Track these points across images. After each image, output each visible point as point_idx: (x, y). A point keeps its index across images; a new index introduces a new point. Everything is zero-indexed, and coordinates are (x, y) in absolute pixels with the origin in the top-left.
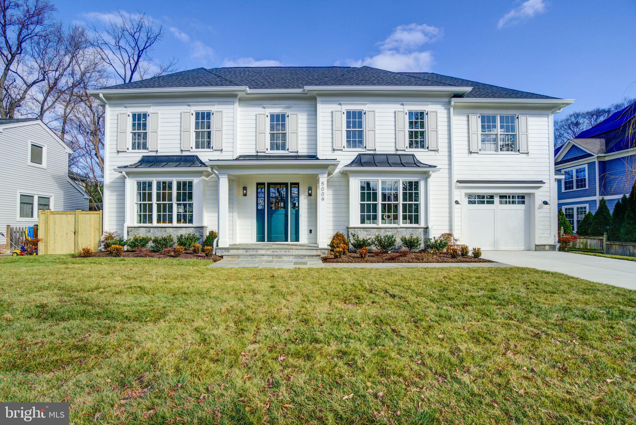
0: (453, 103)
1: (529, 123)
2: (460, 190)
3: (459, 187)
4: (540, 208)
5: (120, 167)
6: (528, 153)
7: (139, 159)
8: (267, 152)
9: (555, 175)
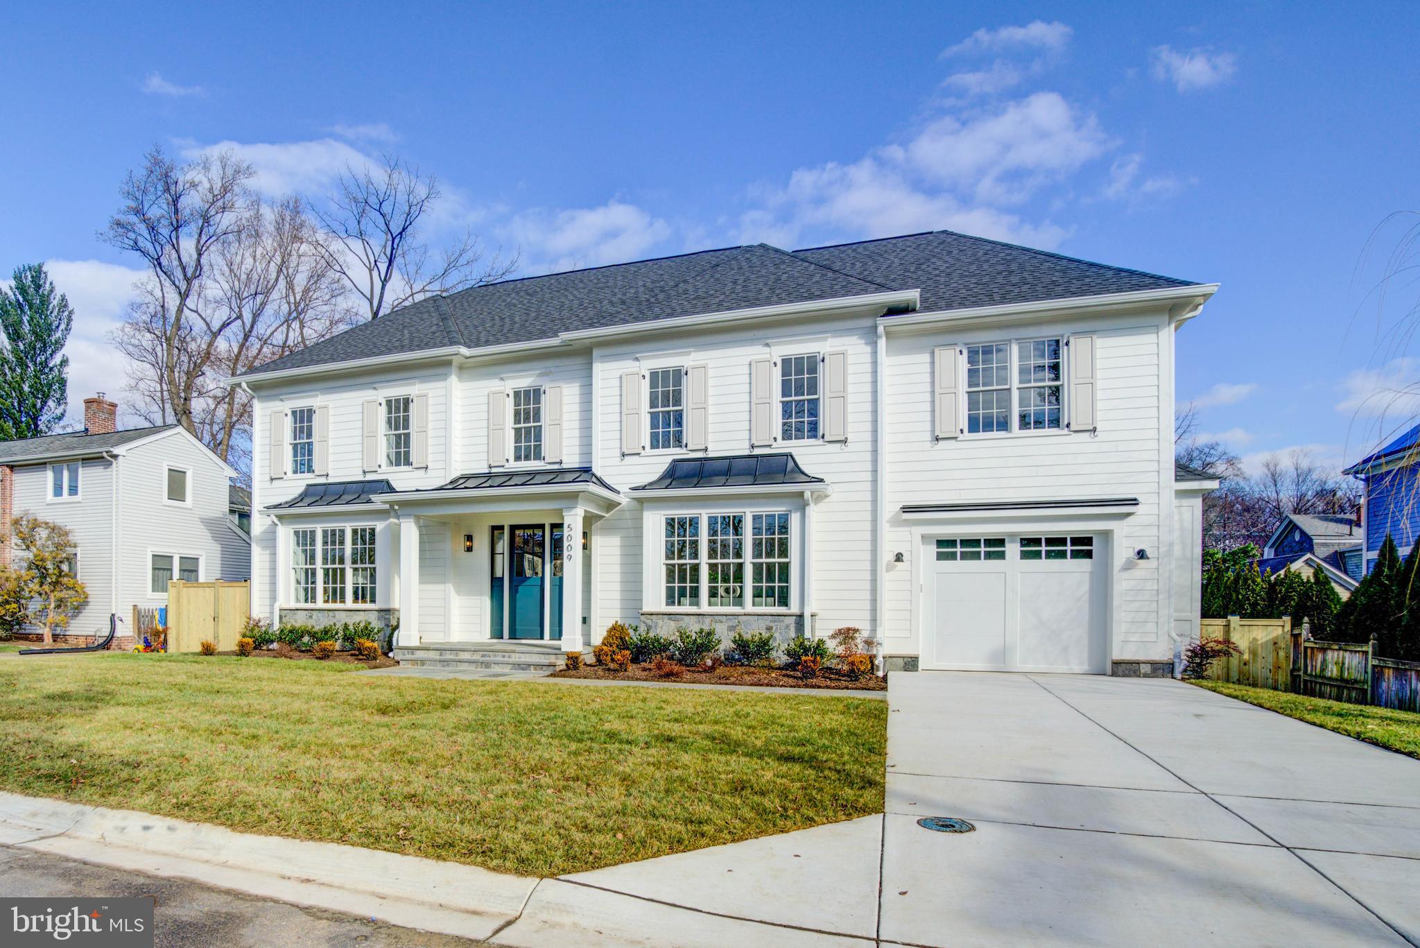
0: (881, 329)
1: (1099, 353)
2: (908, 529)
3: (906, 520)
4: (1128, 566)
5: (268, 508)
6: (1094, 430)
7: (301, 489)
8: (507, 465)
9: (1176, 480)
